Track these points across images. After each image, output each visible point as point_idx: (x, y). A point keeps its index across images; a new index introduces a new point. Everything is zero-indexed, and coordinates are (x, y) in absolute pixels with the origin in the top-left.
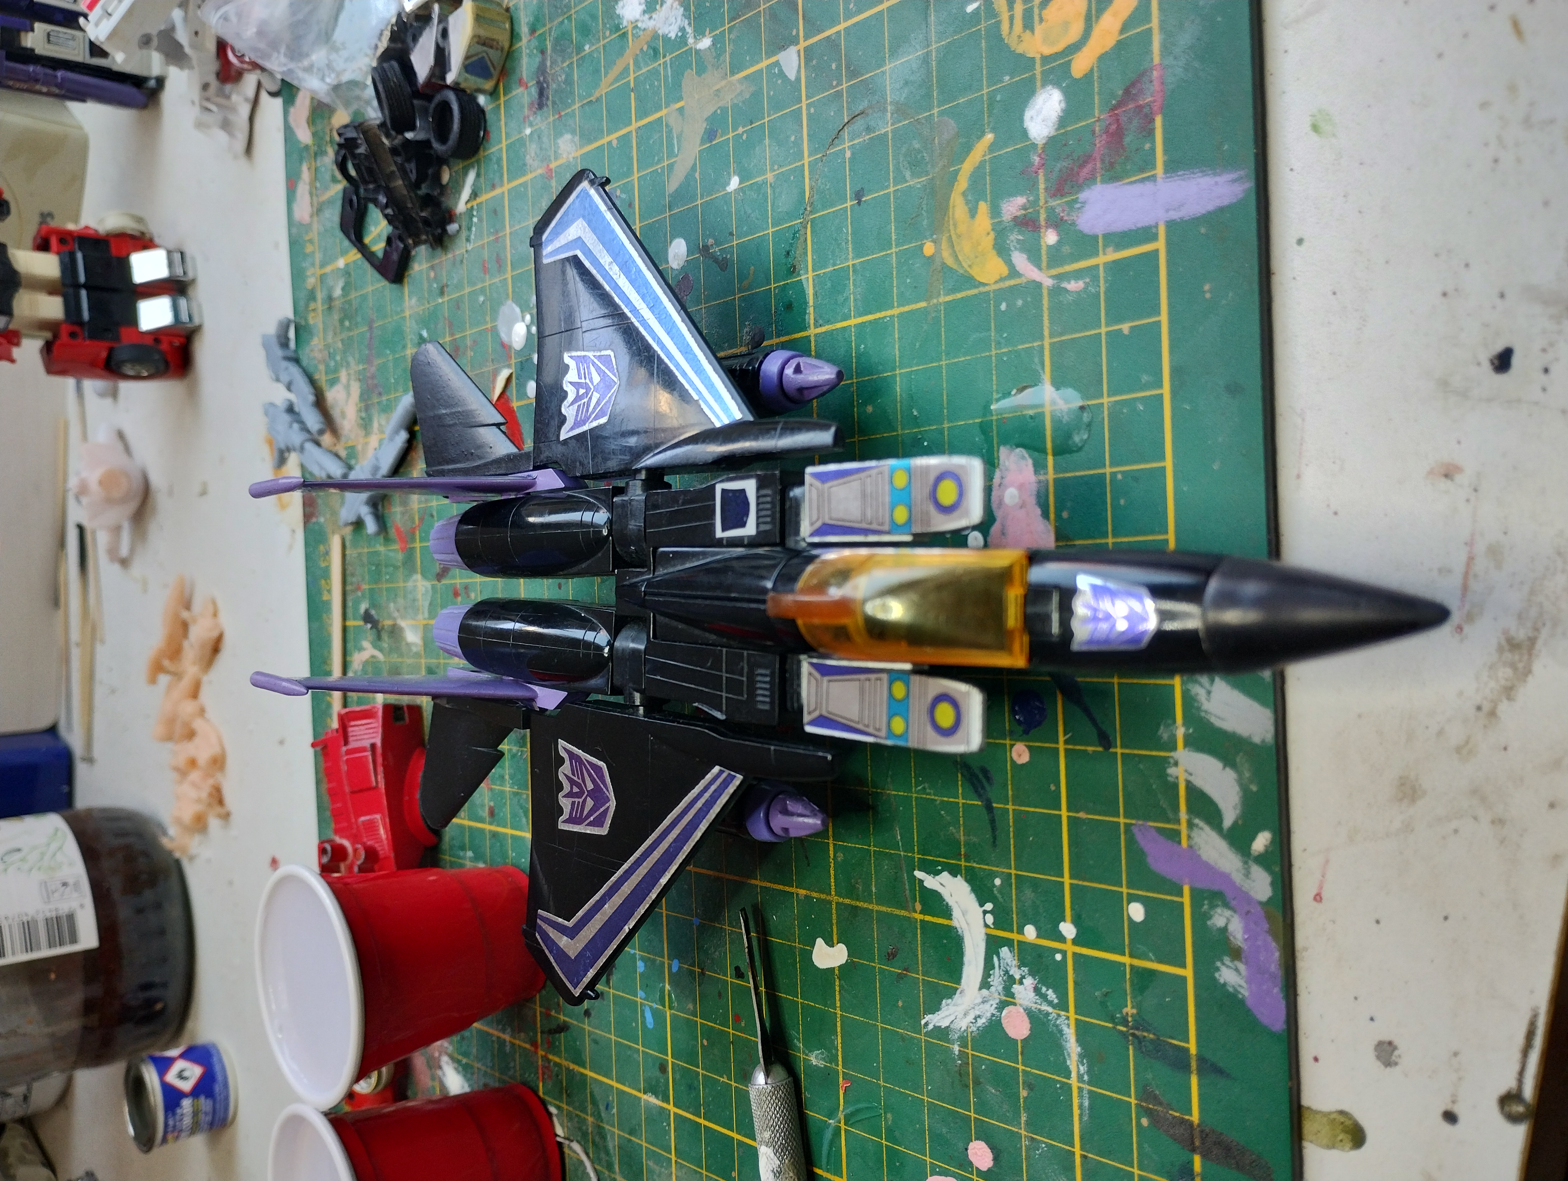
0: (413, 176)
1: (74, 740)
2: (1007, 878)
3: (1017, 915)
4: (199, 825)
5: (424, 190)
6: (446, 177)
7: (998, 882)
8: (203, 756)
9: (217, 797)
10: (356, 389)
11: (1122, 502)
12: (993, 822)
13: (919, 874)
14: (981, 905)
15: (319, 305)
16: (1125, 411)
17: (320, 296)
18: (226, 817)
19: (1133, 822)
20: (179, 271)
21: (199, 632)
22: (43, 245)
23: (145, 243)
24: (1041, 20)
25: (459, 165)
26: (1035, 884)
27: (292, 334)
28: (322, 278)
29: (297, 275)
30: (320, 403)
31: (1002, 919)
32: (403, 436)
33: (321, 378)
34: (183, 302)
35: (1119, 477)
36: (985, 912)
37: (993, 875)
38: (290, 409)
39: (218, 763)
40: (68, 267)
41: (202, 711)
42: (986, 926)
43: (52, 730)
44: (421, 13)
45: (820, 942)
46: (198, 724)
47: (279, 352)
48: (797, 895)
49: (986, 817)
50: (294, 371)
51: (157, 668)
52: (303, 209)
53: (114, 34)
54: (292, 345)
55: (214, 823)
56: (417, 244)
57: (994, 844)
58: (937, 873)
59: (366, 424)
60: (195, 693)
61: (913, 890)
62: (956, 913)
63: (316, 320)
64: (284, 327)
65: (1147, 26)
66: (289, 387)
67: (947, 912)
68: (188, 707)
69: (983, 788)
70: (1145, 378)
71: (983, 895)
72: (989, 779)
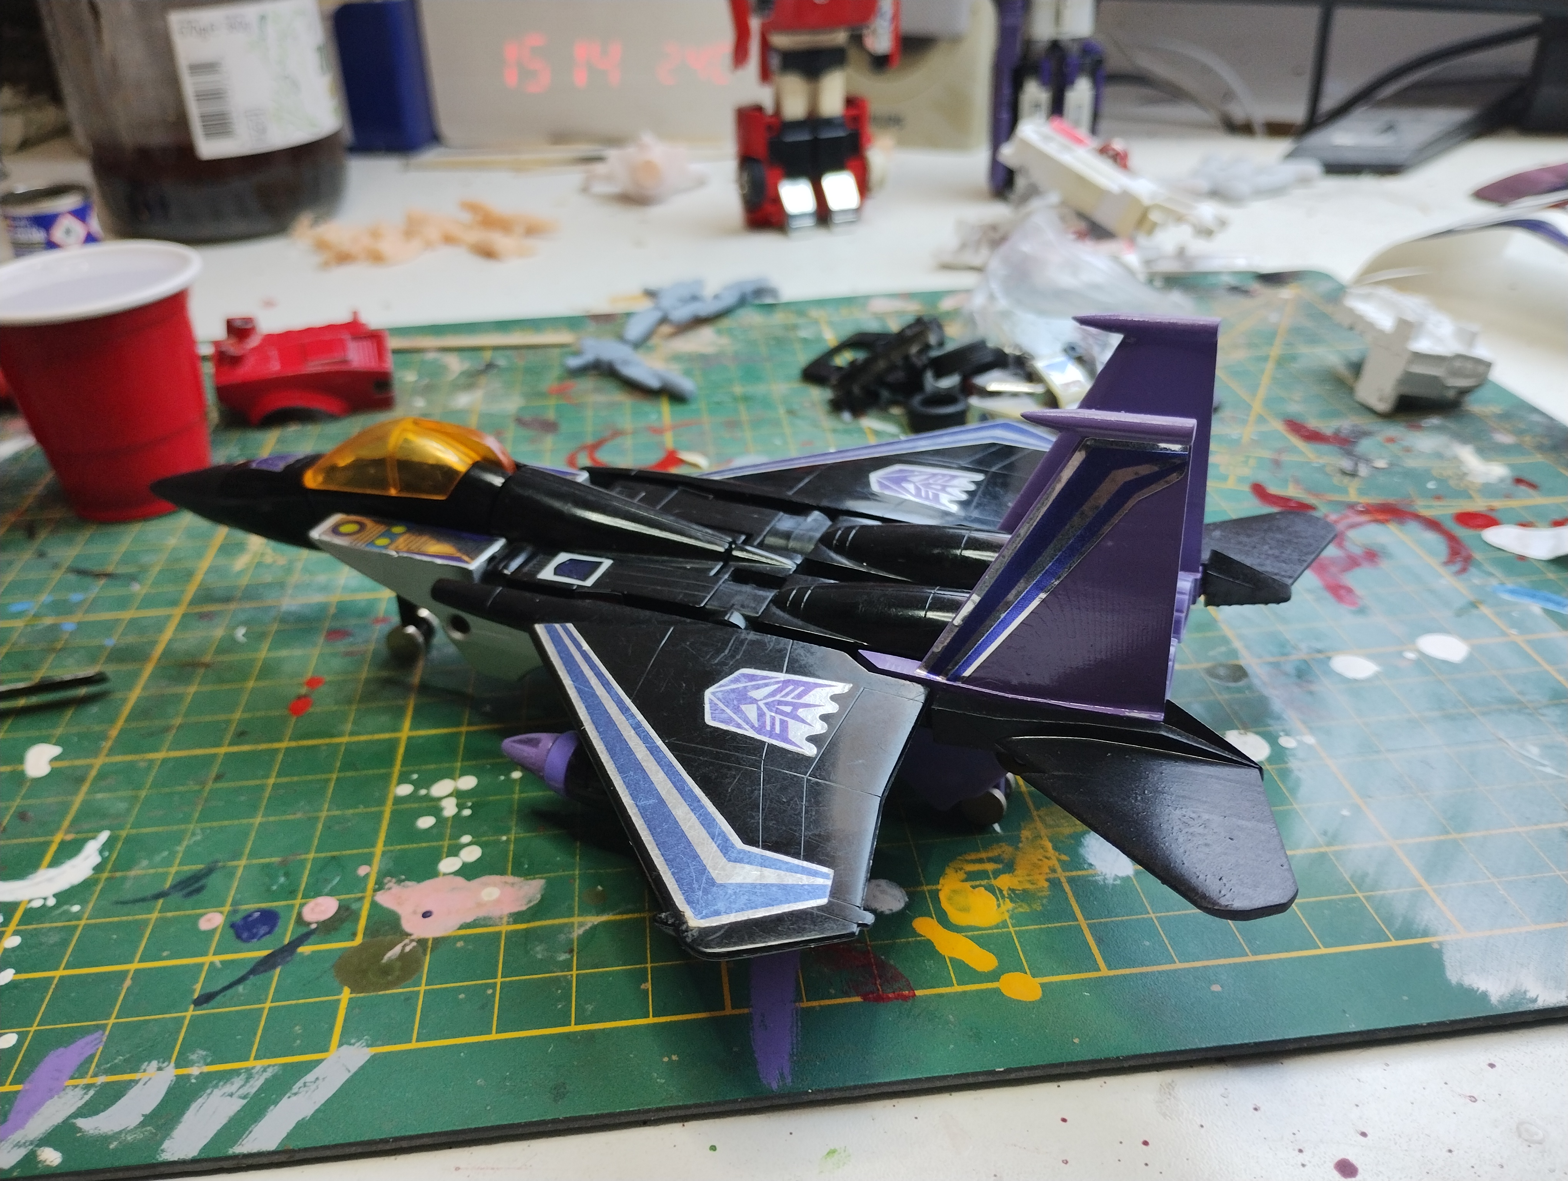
1: (430, 156)
2: (77, 916)
3: (35, 929)
4: (321, 245)
5: (885, 394)
6: (896, 411)
7: (76, 908)
8: (386, 246)
9: (343, 258)
11: (462, 996)
12: (143, 900)
13: (104, 836)
14: (55, 896)
15: (792, 319)
16: (559, 991)
17: (801, 321)
19: (107, 1033)
20: (837, 219)
21: (499, 240)
22: (850, 102)
23: (864, 187)
24: (974, 887)
25: (904, 420)
26: (65, 943)
27: (769, 301)
28: (816, 322)
29: (821, 303)
30: (698, 322)
31: (33, 915)
32: (654, 383)
33: (725, 323)
34: (810, 222)
35: (490, 992)
36: (45, 899)
37: (83, 902)
38: (694, 298)
39: (376, 258)
40: (829, 122)
41: (429, 245)
42: (30, 901)
43: (434, 138)
45: (57, 750)
46: (417, 242)
47: (749, 289)
49: (149, 893)
50: (729, 300)
51: (472, 207)
52: (880, 306)
54: (757, 302)
55: (321, 257)
56: (834, 388)
57: (117, 903)
58: (101, 852)
59: (677, 358)
60: (449, 240)
61: (89, 831)
62: (53, 872)
63: (779, 318)
64: (772, 292)
65: (955, 982)
66: (716, 297)
67: (55, 863)
68: (435, 235)
69: (183, 889)
70: (590, 1007)
71: (65, 897)
72: (190, 894)
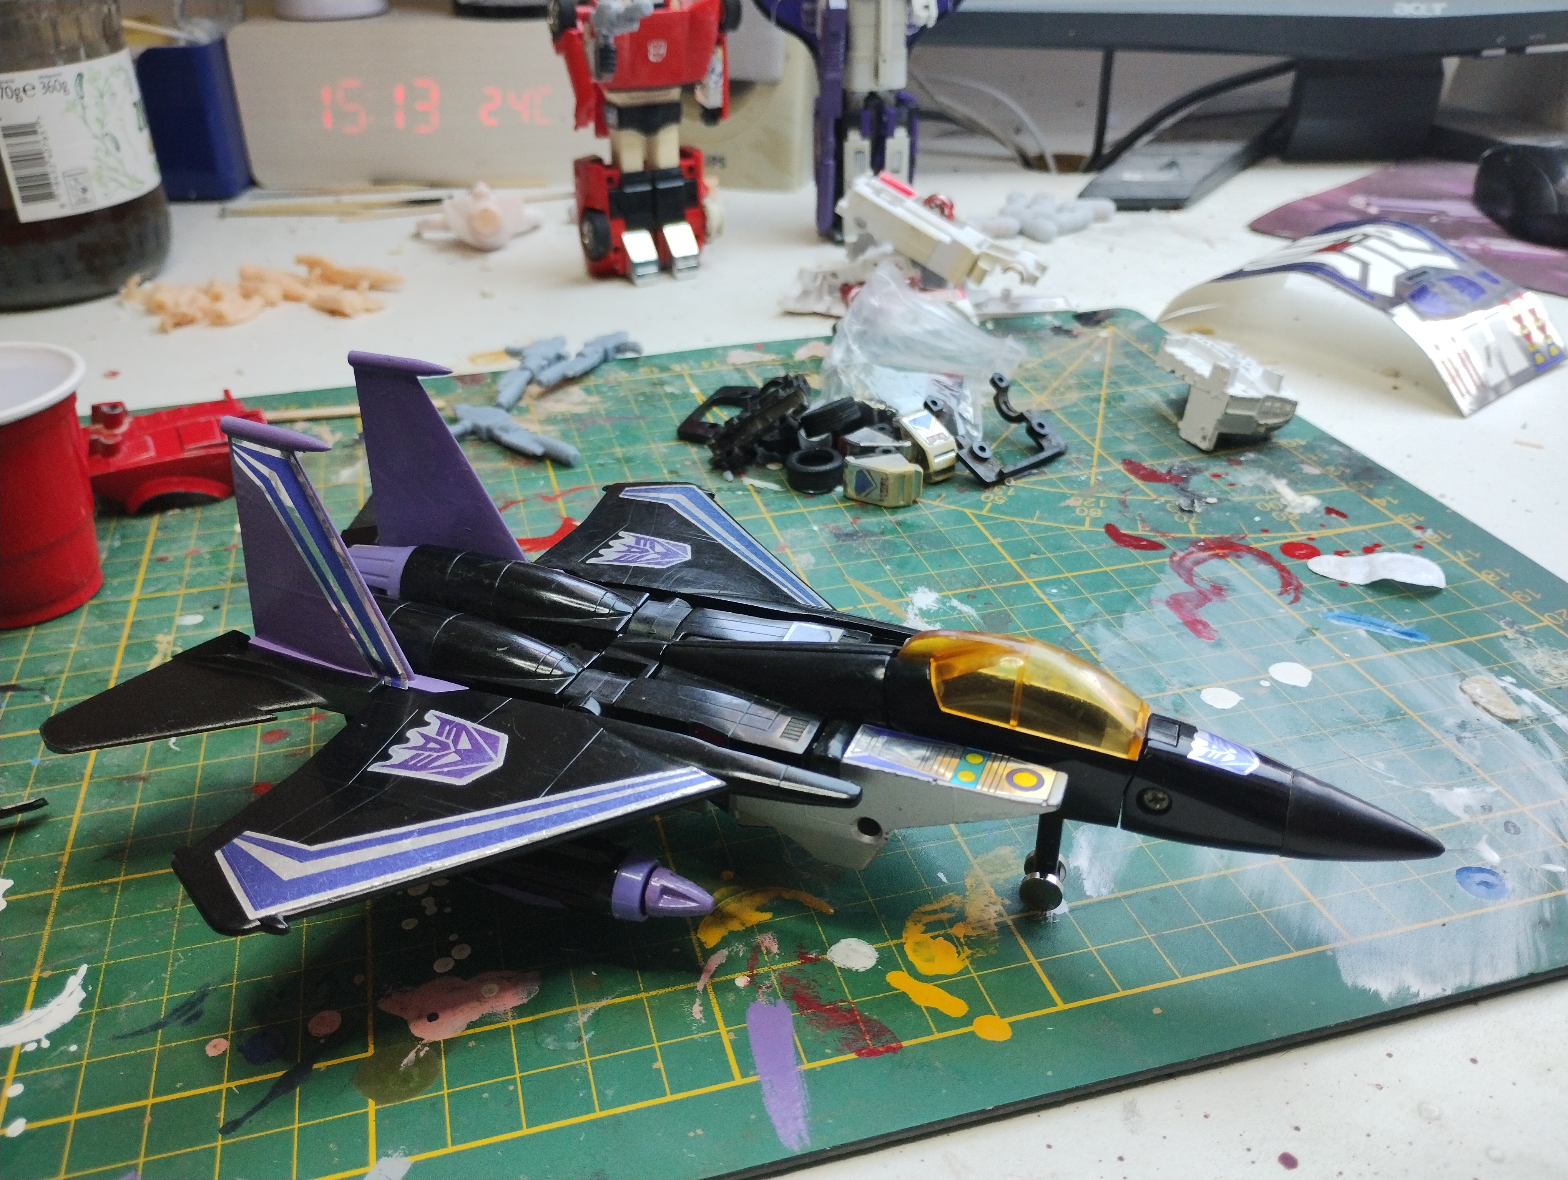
0: (767, 438)
1: (245, 201)
2: (77, 1056)
3: (35, 1074)
4: (155, 308)
5: (760, 450)
6: (772, 467)
7: (73, 1048)
8: (225, 307)
9: (182, 321)
10: (582, 410)
11: (485, 1095)
12: (141, 1032)
13: (83, 969)
14: (48, 1036)
15: (657, 375)
16: (578, 1080)
17: (665, 376)
18: (163, 330)
19: (140, 1172)
20: (680, 265)
21: (348, 299)
22: (685, 153)
23: (701, 235)
24: (934, 938)
25: (783, 477)
26: (70, 1086)
27: (629, 355)
28: (680, 376)
29: (681, 356)
30: (567, 381)
31: (28, 1060)
32: (539, 450)
33: (591, 381)
34: (654, 269)
35: (511, 1088)
36: (38, 1041)
37: (80, 1041)
38: (559, 358)
39: (218, 320)
40: (668, 174)
41: (271, 304)
42: (23, 1045)
43: (252, 183)
44: (902, 432)
45: (10, 883)
46: (257, 302)
47: (610, 345)
48: (63, 855)
49: (147, 1023)
50: (594, 358)
51: (311, 264)
52: (738, 358)
53: (861, 198)
54: (620, 356)
55: (155, 321)
56: (712, 447)
57: (115, 1038)
58: (84, 987)
59: (550, 420)
60: (289, 297)
61: (65, 966)
62: (39, 1013)
63: (643, 374)
64: (634, 348)
65: (934, 1030)
66: (580, 355)
67: (39, 1003)
68: (274, 292)
69: (179, 1017)
70: (610, 1092)
71: (59, 1037)
72: (189, 1021)
